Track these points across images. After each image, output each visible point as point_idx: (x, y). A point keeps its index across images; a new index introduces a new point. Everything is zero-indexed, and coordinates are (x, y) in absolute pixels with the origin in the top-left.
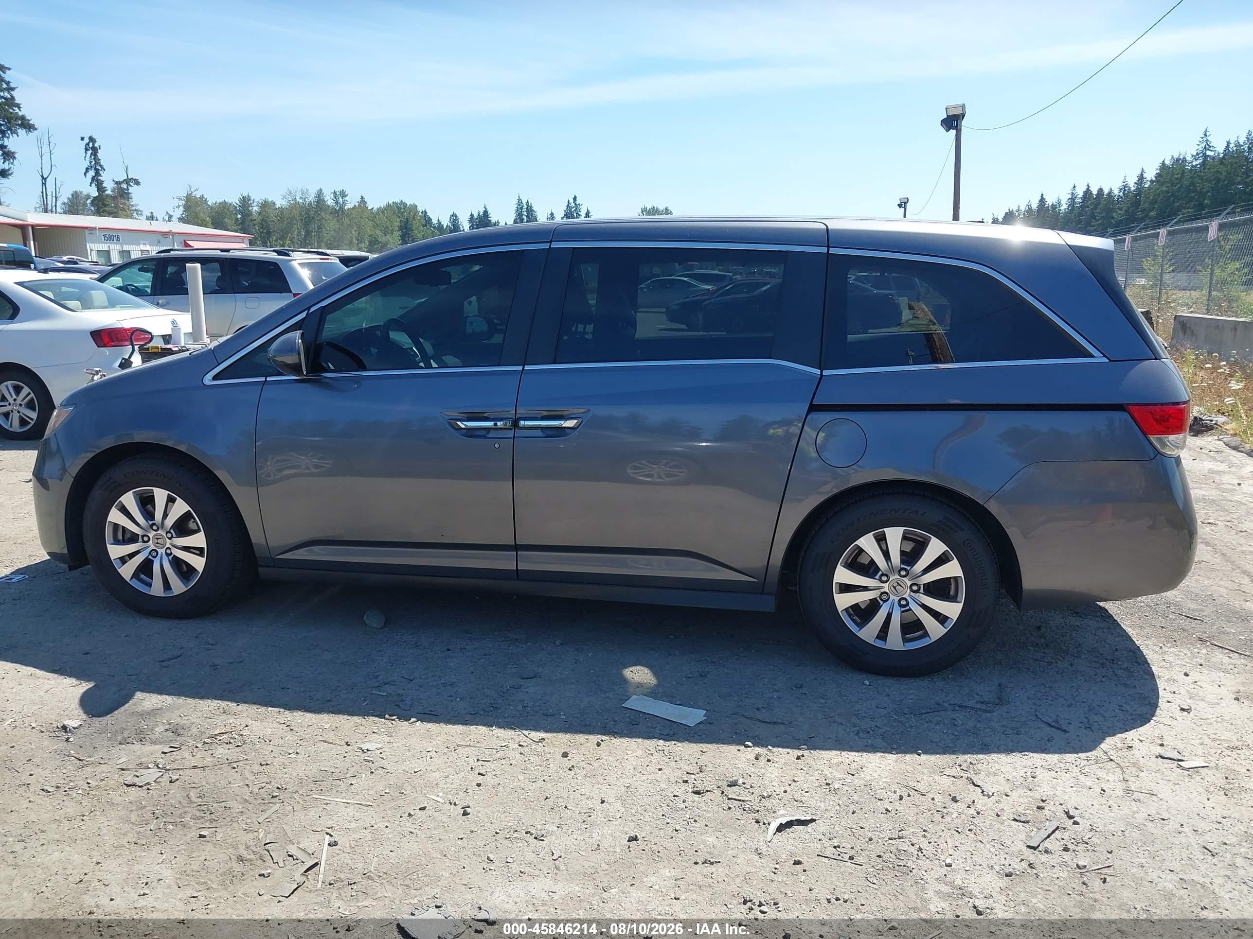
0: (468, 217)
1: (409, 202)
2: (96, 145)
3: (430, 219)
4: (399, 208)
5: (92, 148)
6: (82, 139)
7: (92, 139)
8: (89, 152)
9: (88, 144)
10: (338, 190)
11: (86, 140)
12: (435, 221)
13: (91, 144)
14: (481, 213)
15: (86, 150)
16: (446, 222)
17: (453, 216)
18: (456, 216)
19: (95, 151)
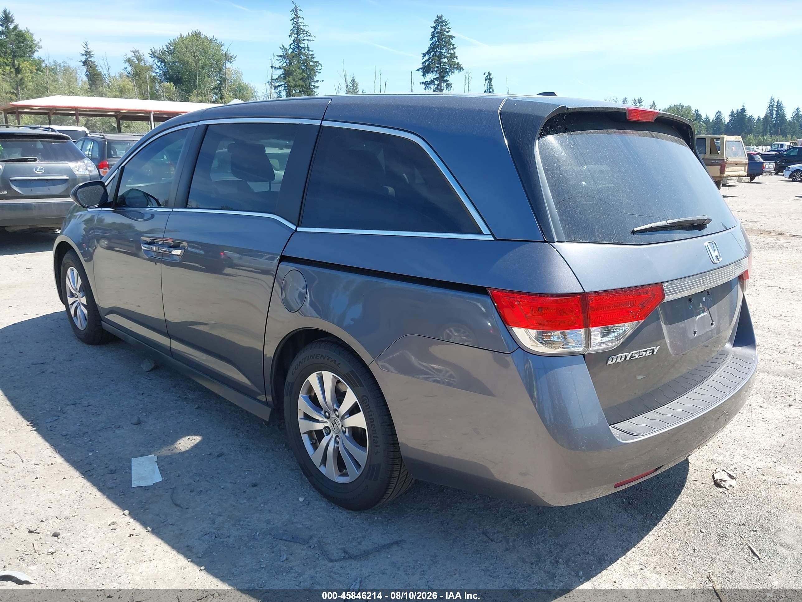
0: (729, 113)
1: (685, 104)
2: (491, 77)
3: (700, 116)
4: (678, 109)
5: (489, 80)
6: (485, 74)
7: (489, 74)
8: (488, 81)
9: (487, 77)
10: (637, 98)
11: (487, 74)
12: (704, 117)
13: (489, 77)
14: (740, 110)
15: (486, 80)
16: (712, 118)
17: (718, 113)
18: (720, 113)
19: (490, 80)
